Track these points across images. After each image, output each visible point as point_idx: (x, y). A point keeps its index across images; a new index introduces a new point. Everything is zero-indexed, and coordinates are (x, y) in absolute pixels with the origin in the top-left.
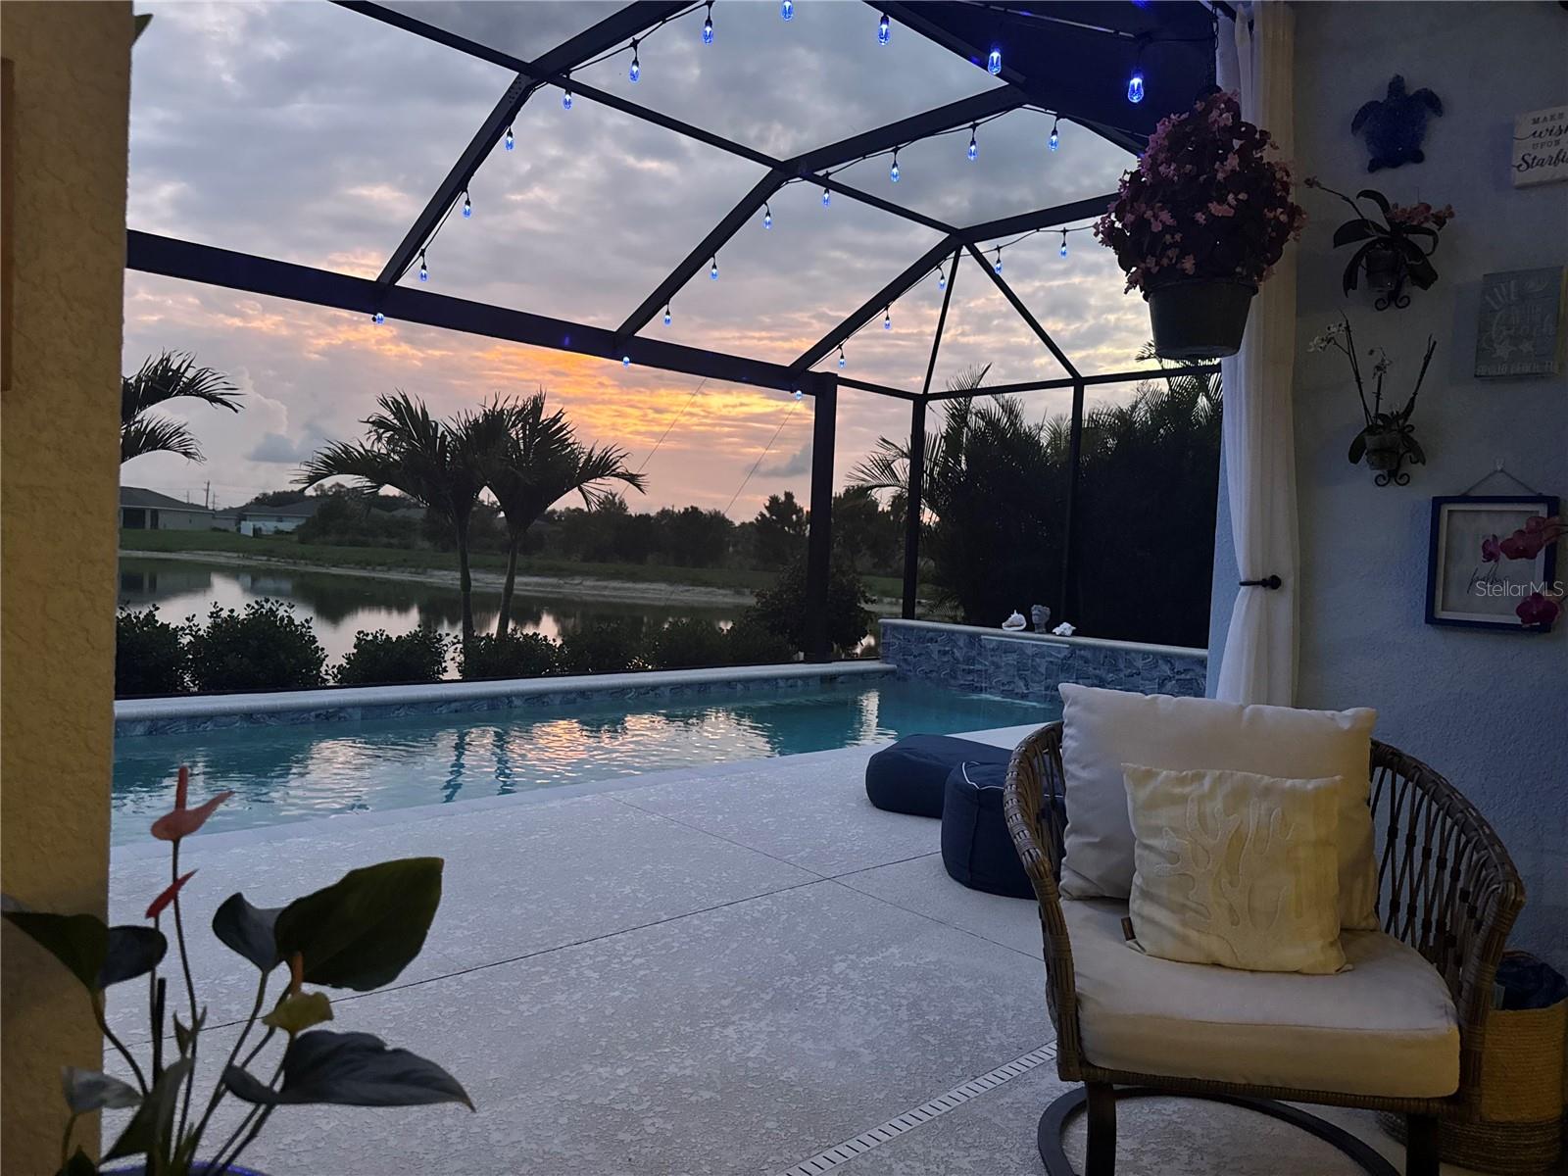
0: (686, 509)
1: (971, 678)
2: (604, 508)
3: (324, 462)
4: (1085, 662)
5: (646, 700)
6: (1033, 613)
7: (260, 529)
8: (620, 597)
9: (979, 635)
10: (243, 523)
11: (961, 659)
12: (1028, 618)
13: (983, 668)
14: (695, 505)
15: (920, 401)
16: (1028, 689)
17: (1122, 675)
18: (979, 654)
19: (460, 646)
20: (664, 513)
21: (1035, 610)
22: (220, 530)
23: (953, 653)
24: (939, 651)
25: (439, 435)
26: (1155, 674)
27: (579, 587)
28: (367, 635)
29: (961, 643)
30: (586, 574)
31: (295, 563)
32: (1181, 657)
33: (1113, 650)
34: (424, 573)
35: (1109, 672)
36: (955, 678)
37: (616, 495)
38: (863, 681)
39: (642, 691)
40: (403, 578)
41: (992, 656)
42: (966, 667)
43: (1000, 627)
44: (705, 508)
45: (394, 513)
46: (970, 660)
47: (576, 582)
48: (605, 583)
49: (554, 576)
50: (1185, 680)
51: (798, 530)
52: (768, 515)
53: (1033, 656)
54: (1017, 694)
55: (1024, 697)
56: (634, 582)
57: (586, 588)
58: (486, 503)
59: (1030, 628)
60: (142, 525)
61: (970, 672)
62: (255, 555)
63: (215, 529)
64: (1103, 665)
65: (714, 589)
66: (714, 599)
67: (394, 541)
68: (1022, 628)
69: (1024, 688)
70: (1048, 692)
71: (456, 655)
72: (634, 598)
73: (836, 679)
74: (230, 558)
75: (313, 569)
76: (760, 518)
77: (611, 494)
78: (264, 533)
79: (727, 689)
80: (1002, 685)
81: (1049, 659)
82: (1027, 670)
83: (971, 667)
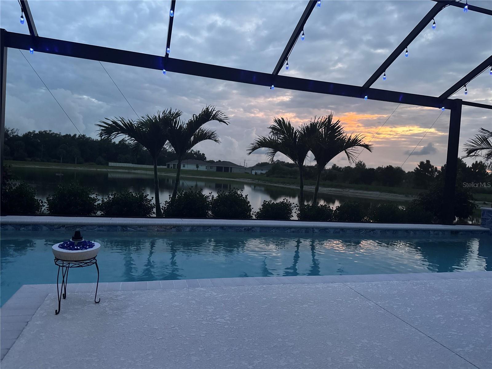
0: (387, 166)
2: (358, 166)
3: (258, 144)
5: (370, 234)
7: (257, 173)
8: (362, 196)
10: (253, 171)
14: (391, 165)
19: (298, 208)
20: (379, 168)
22: (247, 173)
25: (294, 132)
27: (348, 192)
28: (266, 202)
30: (351, 188)
31: (265, 182)
37: (362, 161)
40: (294, 188)
44: (395, 166)
45: (293, 168)
47: (347, 190)
48: (357, 191)
49: (340, 188)
51: (431, 174)
52: (419, 169)
57: (351, 192)
60: (228, 171)
62: (255, 180)
63: (245, 173)
65: (397, 194)
66: (397, 198)
67: (292, 176)
71: (297, 211)
72: (367, 196)
73: (458, 232)
74: (249, 181)
75: (270, 184)
76: (416, 169)
77: (360, 162)
78: (258, 174)
79: (406, 233)
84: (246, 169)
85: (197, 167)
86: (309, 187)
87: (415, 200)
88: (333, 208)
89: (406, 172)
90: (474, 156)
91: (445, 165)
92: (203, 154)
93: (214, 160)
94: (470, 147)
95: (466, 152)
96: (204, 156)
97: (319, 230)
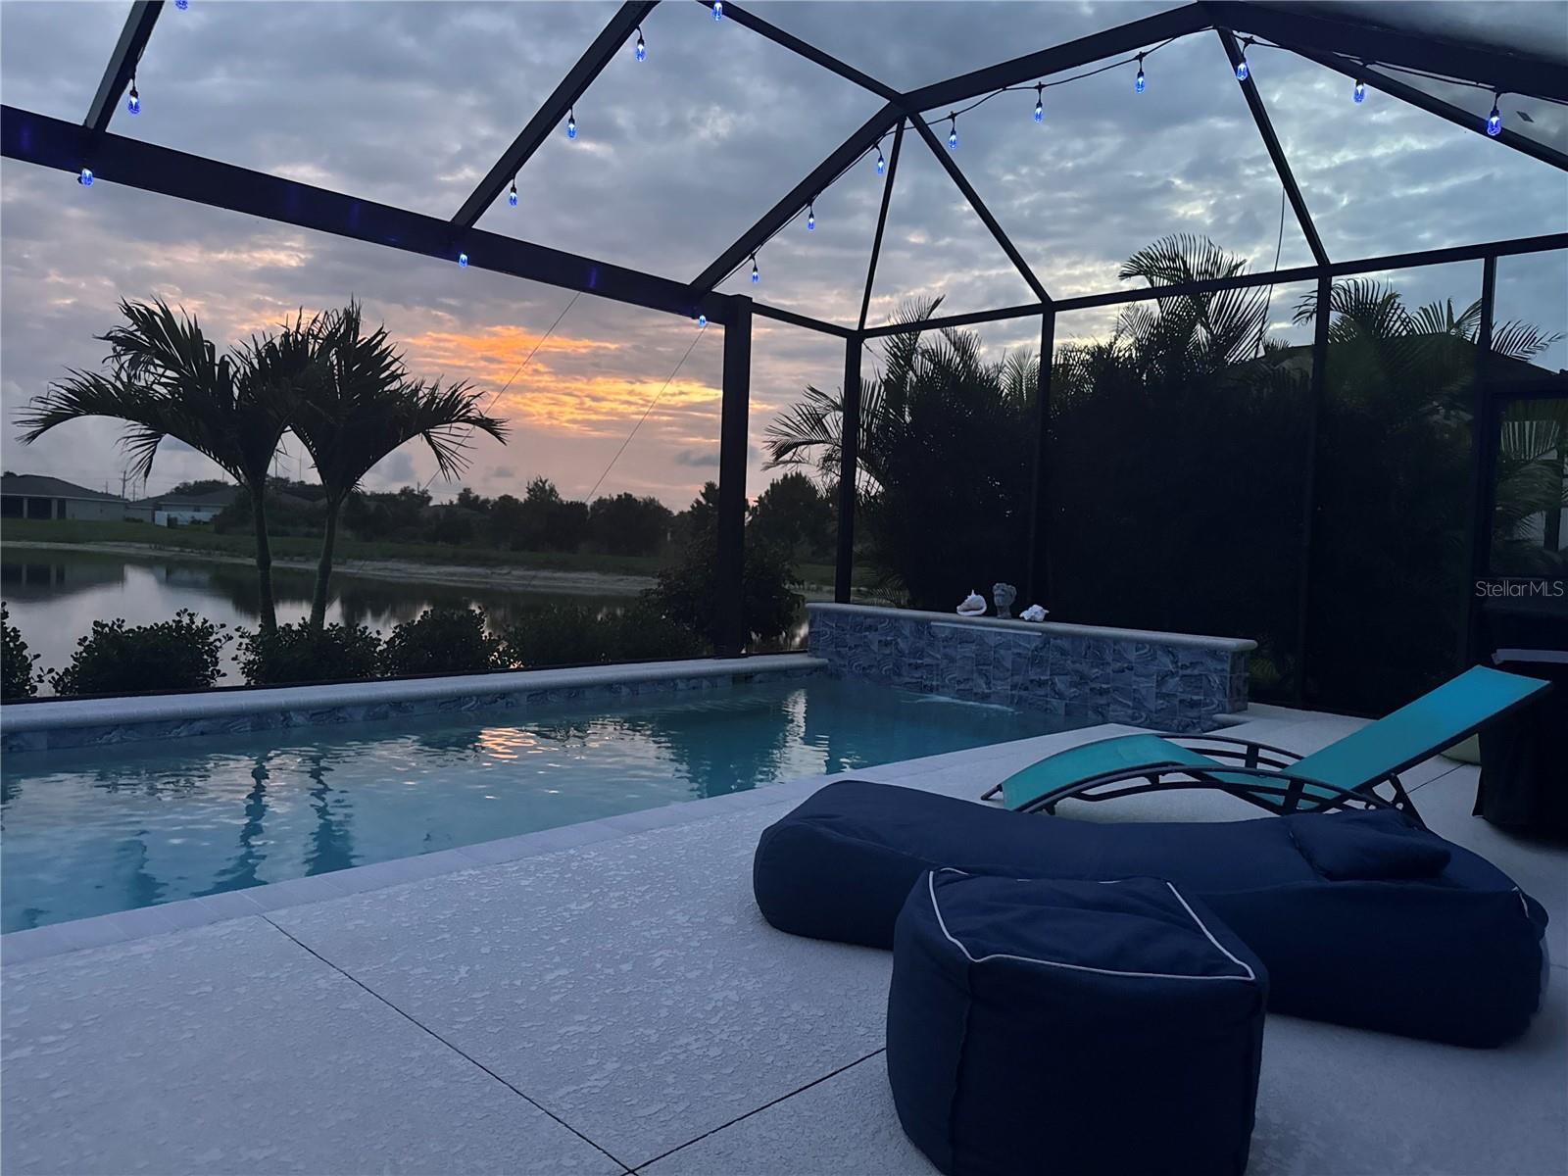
0: (619, 496)
1: (919, 675)
2: (535, 496)
3: (67, 399)
4: (1062, 654)
6: (996, 593)
7: (176, 519)
8: (550, 587)
9: (928, 621)
10: (157, 512)
11: (907, 652)
12: (989, 600)
13: (934, 662)
14: (628, 492)
15: (855, 339)
16: (990, 689)
17: (1109, 670)
18: (931, 645)
19: (247, 641)
20: (601, 502)
21: (998, 589)
22: (134, 520)
23: (897, 643)
24: (880, 641)
26: (1153, 668)
27: (507, 577)
29: (907, 632)
30: (516, 563)
31: (209, 554)
32: (1187, 647)
33: (1099, 639)
34: (343, 563)
35: (1092, 666)
36: (899, 675)
37: (546, 481)
38: (788, 679)
39: (489, 699)
41: (945, 647)
42: (912, 661)
43: (955, 612)
44: (639, 495)
45: (317, 502)
46: (919, 653)
47: (505, 571)
48: (535, 573)
49: (482, 565)
50: (1191, 676)
52: (704, 502)
53: (996, 647)
54: (976, 694)
55: (985, 698)
56: (563, 572)
58: (416, 493)
59: (991, 611)
60: (47, 515)
61: (917, 667)
62: (168, 545)
63: (128, 520)
64: (1085, 657)
65: (650, 578)
67: (315, 530)
68: (984, 610)
69: (984, 686)
70: (1013, 692)
71: (239, 653)
72: (565, 587)
73: (752, 677)
74: (146, 550)
76: (695, 505)
77: (541, 481)
78: (179, 523)
79: (608, 694)
80: (959, 682)
81: (1016, 651)
82: (989, 665)
83: (919, 661)
84: (127, 504)
87: (648, 592)
88: (378, 633)
89: (676, 513)
90: (790, 461)
91: (767, 493)
94: (780, 437)
95: (772, 450)
97: (308, 717)
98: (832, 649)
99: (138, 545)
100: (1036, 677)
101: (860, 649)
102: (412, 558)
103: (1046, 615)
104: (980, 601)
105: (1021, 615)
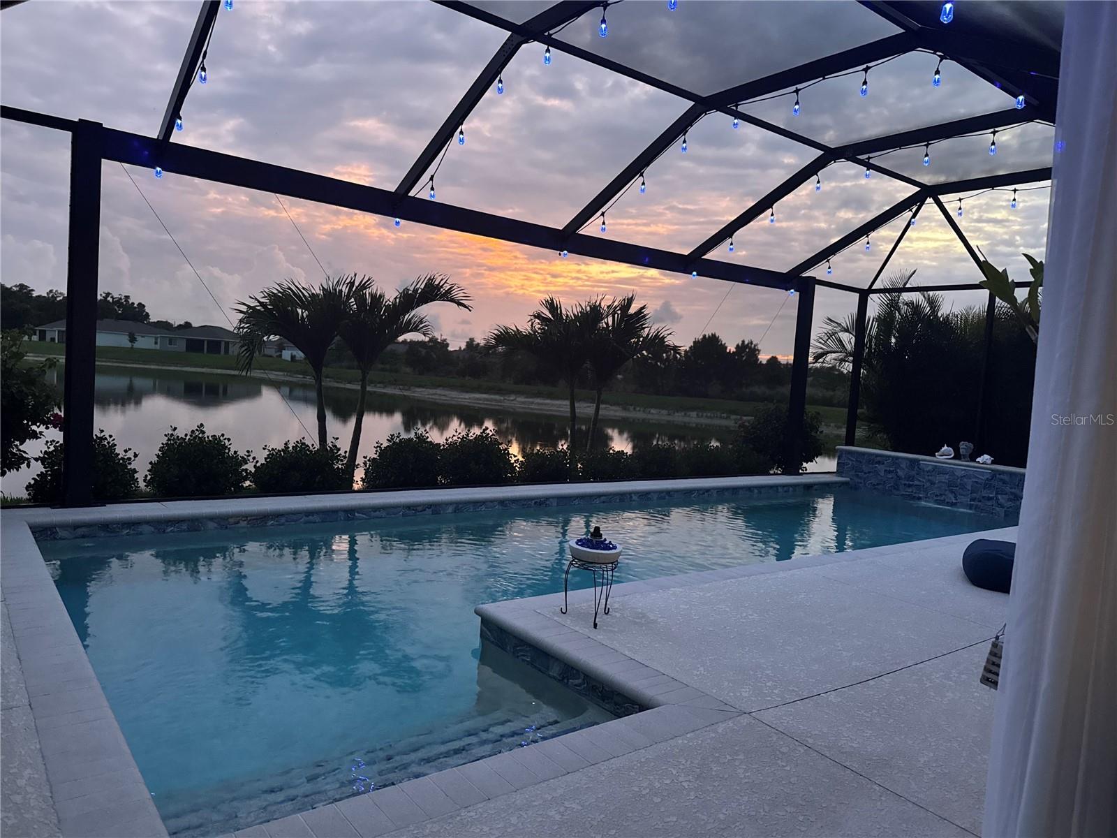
1: (911, 490)
4: (1004, 483)
6: (961, 447)
7: (295, 356)
9: (918, 461)
10: (284, 351)
11: (903, 477)
12: (956, 450)
13: (921, 484)
15: (864, 295)
16: (957, 500)
18: (918, 474)
21: (962, 445)
22: (267, 356)
23: (896, 472)
24: (885, 471)
27: (513, 402)
29: (903, 466)
34: (409, 390)
36: (898, 490)
38: (821, 489)
40: (396, 393)
41: (928, 476)
42: (907, 483)
43: (935, 456)
46: (910, 478)
48: (531, 400)
53: (961, 477)
54: (948, 503)
55: (954, 505)
56: (551, 399)
58: (439, 341)
59: (958, 457)
60: (219, 352)
61: (910, 486)
62: (295, 374)
64: (1018, 485)
65: (608, 406)
66: (607, 413)
67: (388, 367)
68: (952, 456)
69: (954, 498)
70: (972, 503)
72: (551, 410)
74: (276, 376)
75: (336, 385)
78: (298, 358)
80: (936, 496)
81: (975, 480)
82: (957, 487)
83: (911, 483)
85: (133, 339)
86: (431, 391)
92: (140, 304)
93: (169, 321)
95: (813, 357)
96: (144, 311)
98: (853, 473)
99: (277, 373)
100: (987, 495)
101: (871, 474)
102: (452, 387)
103: (992, 461)
104: (950, 451)
105: (977, 460)
